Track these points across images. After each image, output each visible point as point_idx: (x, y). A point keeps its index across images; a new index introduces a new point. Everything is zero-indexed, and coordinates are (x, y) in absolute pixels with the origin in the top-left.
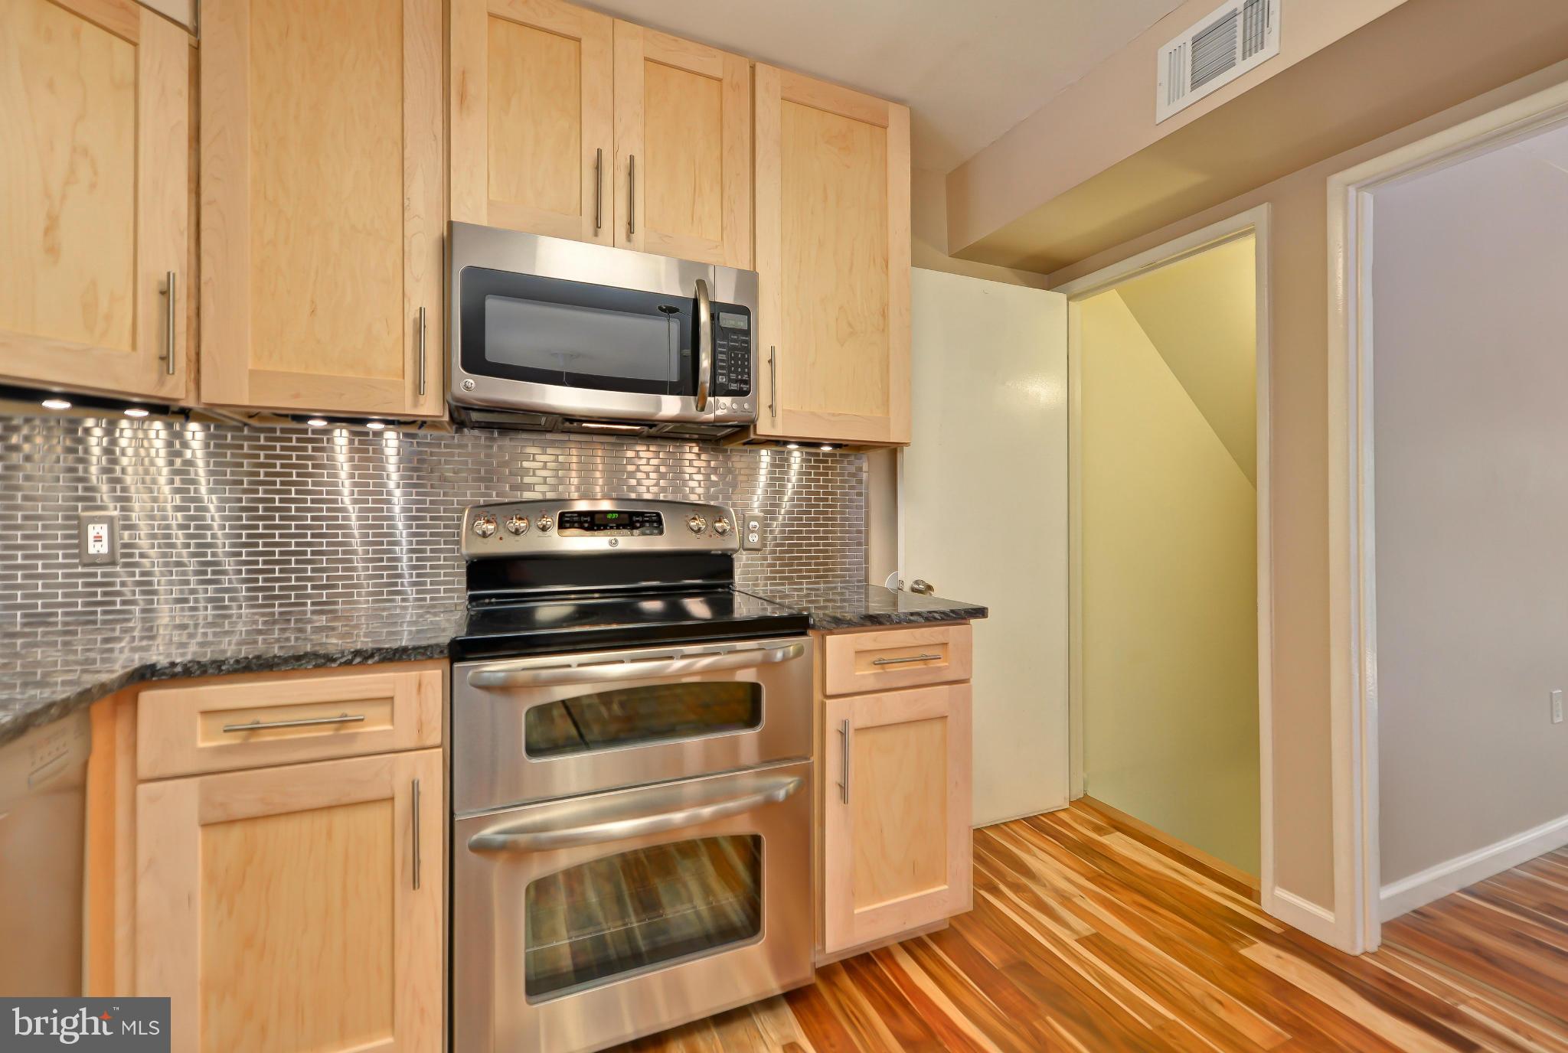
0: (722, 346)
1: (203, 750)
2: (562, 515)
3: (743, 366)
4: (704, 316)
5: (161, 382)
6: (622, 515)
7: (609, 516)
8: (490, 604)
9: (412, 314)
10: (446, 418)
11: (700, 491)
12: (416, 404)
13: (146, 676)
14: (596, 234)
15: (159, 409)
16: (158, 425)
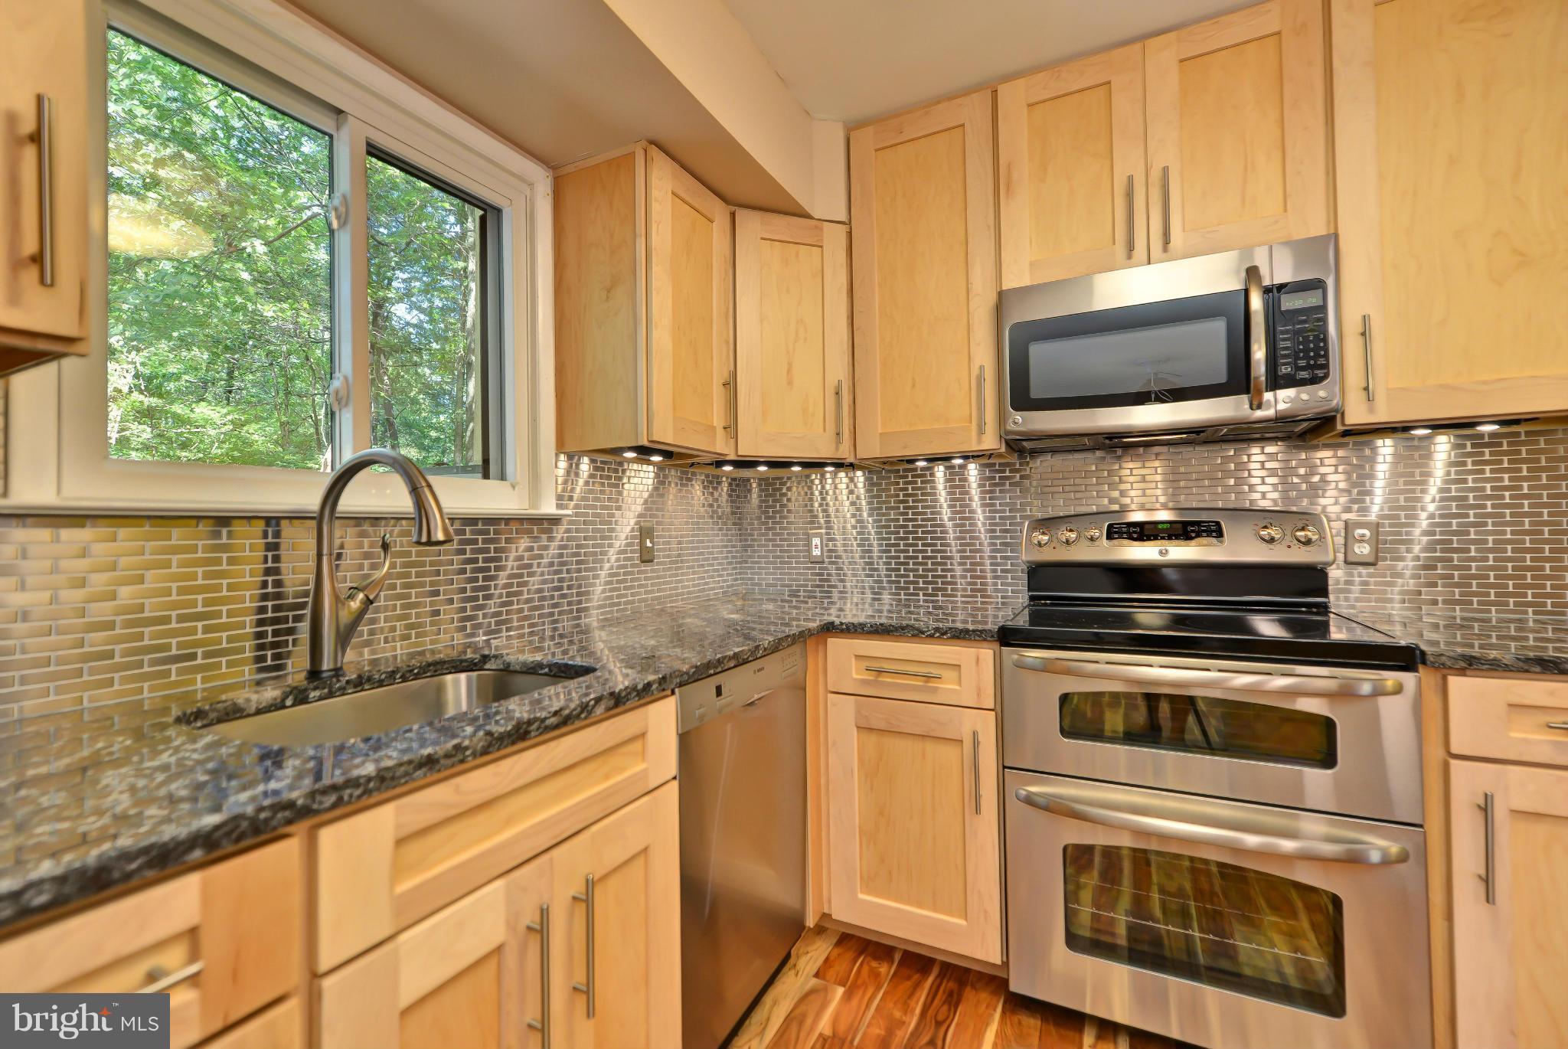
0: (1282, 332)
1: (856, 680)
2: (1110, 526)
3: (1317, 349)
4: (1256, 302)
5: (837, 449)
6: (1174, 525)
7: (1160, 526)
8: (1046, 605)
9: (975, 372)
10: (1003, 450)
11: (1275, 495)
12: (979, 441)
13: (829, 629)
14: (1130, 257)
15: (839, 465)
16: (842, 474)
